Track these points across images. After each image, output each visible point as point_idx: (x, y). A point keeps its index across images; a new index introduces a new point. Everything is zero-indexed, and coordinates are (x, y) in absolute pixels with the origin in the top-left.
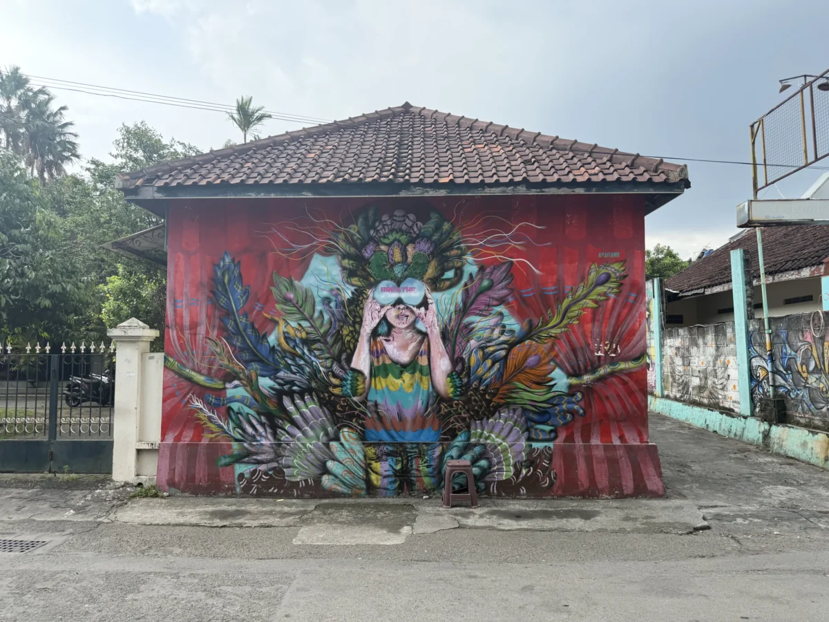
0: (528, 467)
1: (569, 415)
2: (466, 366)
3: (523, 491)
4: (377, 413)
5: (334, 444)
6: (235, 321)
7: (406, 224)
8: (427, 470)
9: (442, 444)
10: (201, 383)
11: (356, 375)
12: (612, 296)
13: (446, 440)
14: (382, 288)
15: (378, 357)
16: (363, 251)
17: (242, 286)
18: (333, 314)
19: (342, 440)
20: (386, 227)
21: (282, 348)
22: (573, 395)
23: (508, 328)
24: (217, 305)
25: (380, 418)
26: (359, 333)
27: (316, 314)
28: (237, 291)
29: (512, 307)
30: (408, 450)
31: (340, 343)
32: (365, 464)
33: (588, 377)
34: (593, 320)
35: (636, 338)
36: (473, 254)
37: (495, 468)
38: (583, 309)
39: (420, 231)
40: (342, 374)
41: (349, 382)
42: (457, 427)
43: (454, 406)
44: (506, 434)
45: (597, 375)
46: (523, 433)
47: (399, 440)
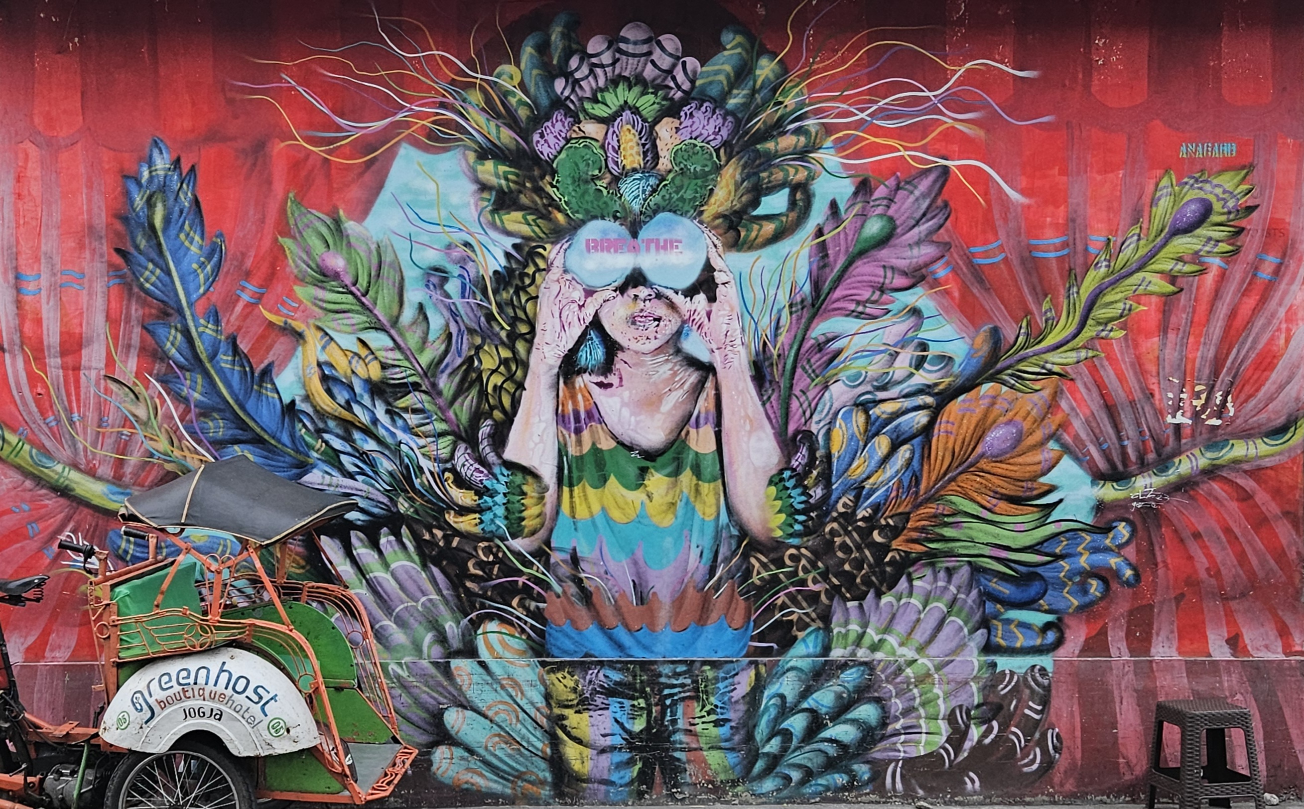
0: (985, 720)
1: (1094, 583)
2: (819, 454)
3: (973, 783)
4: (579, 582)
5: (462, 666)
6: (186, 333)
7: (653, 62)
8: (715, 731)
9: (756, 664)
10: (96, 501)
11: (518, 478)
12: (1216, 262)
13: (767, 652)
14: (588, 241)
15: (578, 431)
16: (536, 137)
17: (202, 238)
18: (454, 314)
19: (484, 654)
20: (599, 71)
21: (314, 407)
22: (1106, 530)
23: (934, 350)
24: (136, 290)
25: (586, 596)
26: (525, 365)
27: (408, 314)
28: (188, 249)
29: (947, 292)
30: (663, 680)
31: (474, 392)
32: (548, 718)
33: (1148, 481)
34: (1164, 328)
35: (1276, 376)
36: (841, 147)
37: (898, 726)
38: (1137, 299)
39: (693, 82)
40: (479, 477)
41: (500, 499)
42: (794, 617)
43: (788, 562)
44: (928, 632)
45: (1172, 475)
46: (973, 631)
47: (640, 655)
